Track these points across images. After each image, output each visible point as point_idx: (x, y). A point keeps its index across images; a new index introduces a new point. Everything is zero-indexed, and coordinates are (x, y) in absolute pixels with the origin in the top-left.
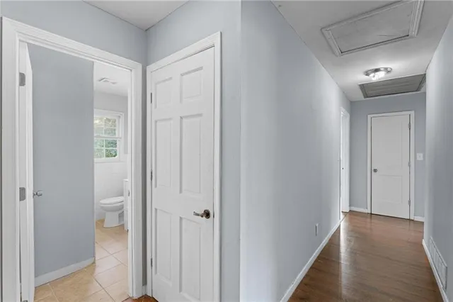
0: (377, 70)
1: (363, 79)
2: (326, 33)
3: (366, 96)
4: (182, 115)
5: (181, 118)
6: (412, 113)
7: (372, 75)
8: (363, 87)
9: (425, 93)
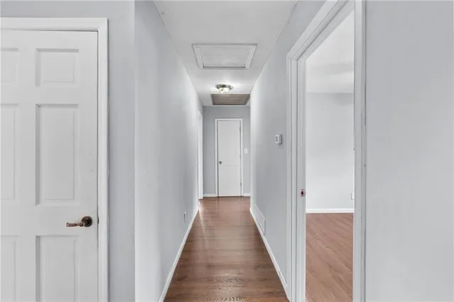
0: (224, 86)
1: (215, 90)
2: (196, 49)
3: (214, 104)
4: (39, 103)
5: (39, 106)
6: (241, 120)
7: (221, 89)
8: (214, 97)
9: (249, 107)
